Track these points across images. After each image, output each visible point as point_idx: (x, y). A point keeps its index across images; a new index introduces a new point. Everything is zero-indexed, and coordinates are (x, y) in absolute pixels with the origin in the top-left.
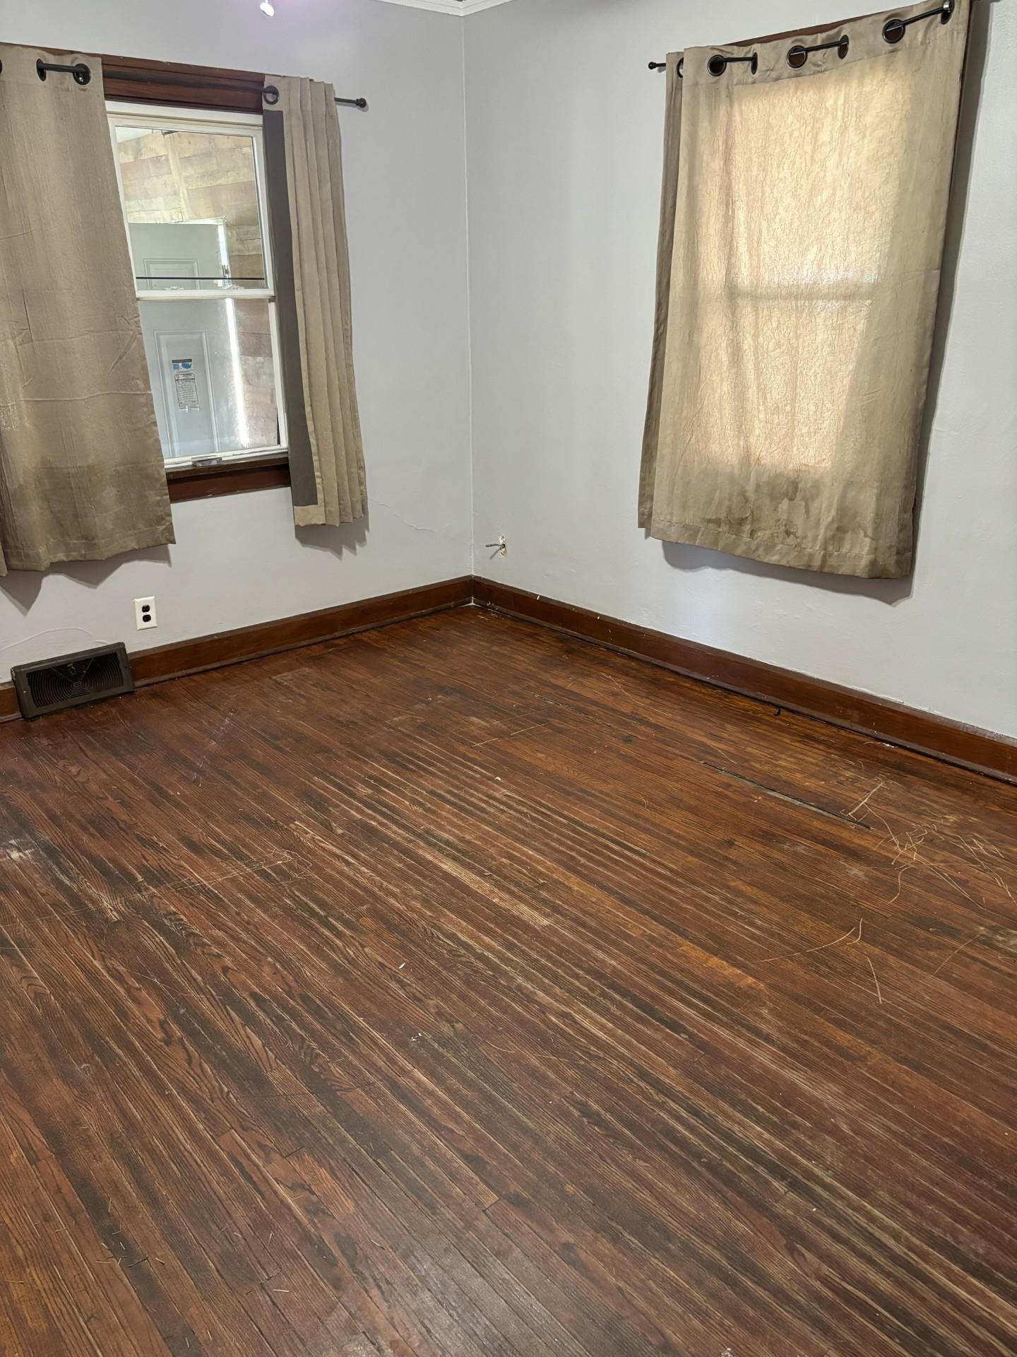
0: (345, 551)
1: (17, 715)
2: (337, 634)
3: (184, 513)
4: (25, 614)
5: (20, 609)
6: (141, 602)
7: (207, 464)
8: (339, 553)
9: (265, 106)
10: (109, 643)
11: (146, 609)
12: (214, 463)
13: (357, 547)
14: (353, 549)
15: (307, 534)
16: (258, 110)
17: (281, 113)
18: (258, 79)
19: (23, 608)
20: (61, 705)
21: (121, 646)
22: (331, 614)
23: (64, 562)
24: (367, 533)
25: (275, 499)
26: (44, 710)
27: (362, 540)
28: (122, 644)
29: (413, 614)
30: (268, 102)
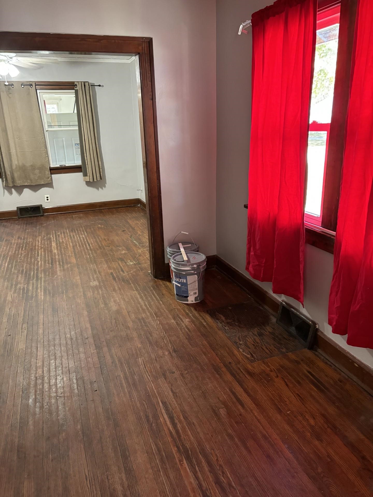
0: (100, 189)
1: (17, 217)
2: (97, 209)
3: (55, 177)
4: (20, 196)
5: (18, 195)
6: (46, 196)
7: (61, 166)
8: (98, 189)
9: (75, 88)
10: (39, 204)
11: (47, 197)
12: (63, 166)
13: (103, 188)
14: (102, 188)
15: (88, 184)
16: (74, 89)
17: (78, 90)
18: (73, 82)
19: (19, 195)
20: (26, 216)
21: (41, 205)
22: (96, 204)
23: (27, 185)
24: (106, 185)
25: (79, 175)
26: (22, 217)
27: (105, 186)
28: (42, 205)
29: (120, 206)
30: (75, 87)
